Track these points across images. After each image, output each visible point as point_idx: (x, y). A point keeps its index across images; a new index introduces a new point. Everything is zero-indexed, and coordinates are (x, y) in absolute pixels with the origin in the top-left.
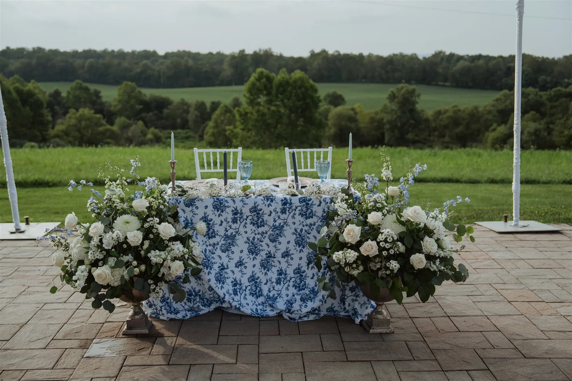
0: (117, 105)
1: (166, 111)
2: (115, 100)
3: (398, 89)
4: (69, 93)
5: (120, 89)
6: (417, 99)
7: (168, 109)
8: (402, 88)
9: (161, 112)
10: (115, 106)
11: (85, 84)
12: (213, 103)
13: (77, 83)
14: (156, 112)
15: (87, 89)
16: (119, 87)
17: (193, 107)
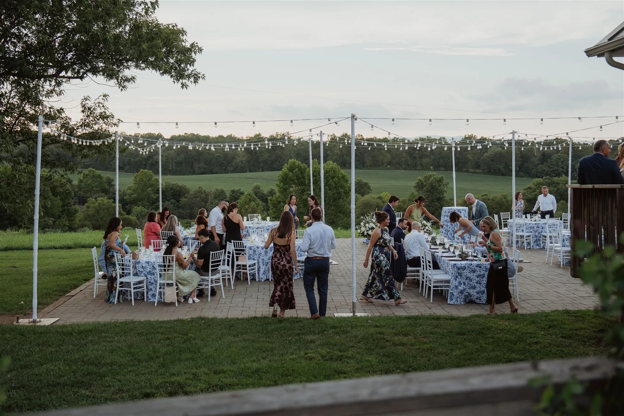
0: (132, 194)
1: (183, 200)
2: (130, 188)
3: (425, 177)
4: (81, 181)
5: (135, 177)
6: (445, 189)
7: (186, 198)
8: (430, 176)
9: (178, 201)
10: (130, 195)
11: (98, 172)
12: (233, 191)
13: (90, 171)
14: (172, 200)
15: (100, 177)
16: (135, 175)
17: (213, 196)
